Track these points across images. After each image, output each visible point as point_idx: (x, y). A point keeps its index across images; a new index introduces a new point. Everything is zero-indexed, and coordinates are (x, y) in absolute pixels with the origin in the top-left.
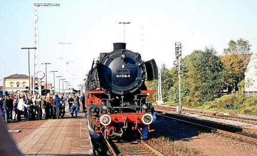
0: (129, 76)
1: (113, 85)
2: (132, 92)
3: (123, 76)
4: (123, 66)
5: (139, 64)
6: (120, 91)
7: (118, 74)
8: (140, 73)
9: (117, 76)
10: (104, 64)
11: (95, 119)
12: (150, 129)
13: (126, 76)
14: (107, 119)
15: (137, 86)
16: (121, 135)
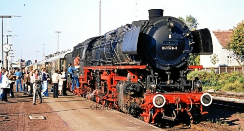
0: (176, 48)
1: (158, 59)
2: (178, 67)
3: (170, 48)
4: (170, 37)
5: (188, 35)
6: (166, 66)
7: (164, 46)
8: (188, 45)
9: (163, 48)
10: (148, 33)
11: (131, 99)
12: (203, 111)
13: (173, 49)
14: (161, 99)
15: (184, 60)
16: (173, 119)
